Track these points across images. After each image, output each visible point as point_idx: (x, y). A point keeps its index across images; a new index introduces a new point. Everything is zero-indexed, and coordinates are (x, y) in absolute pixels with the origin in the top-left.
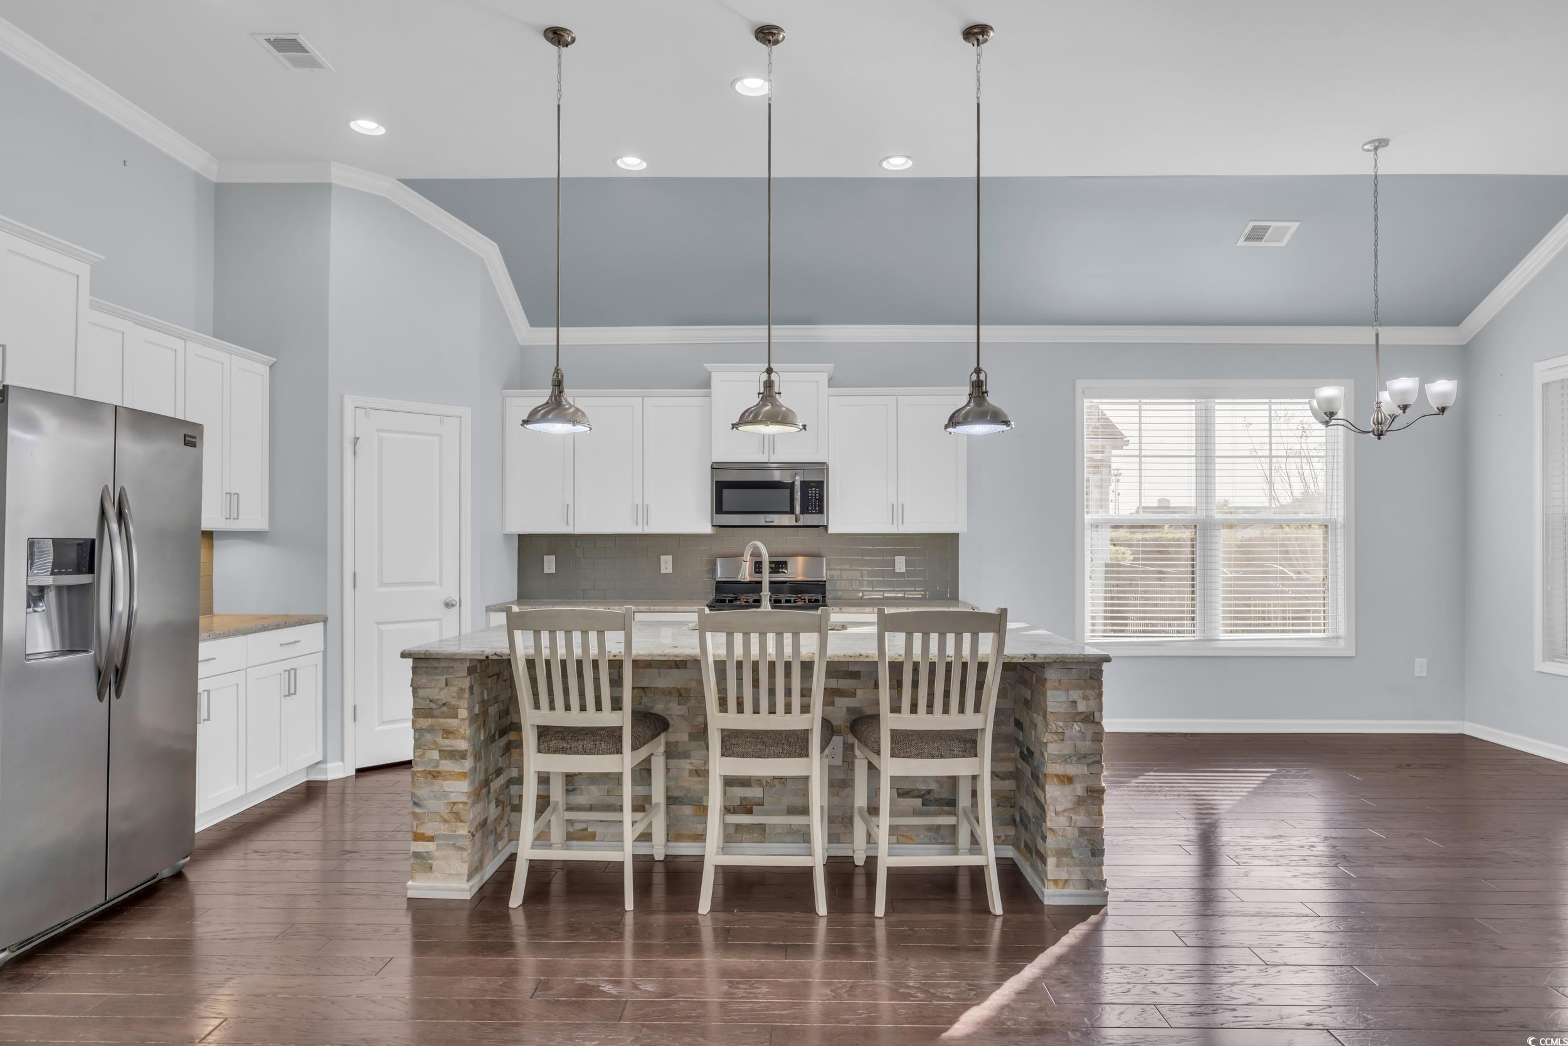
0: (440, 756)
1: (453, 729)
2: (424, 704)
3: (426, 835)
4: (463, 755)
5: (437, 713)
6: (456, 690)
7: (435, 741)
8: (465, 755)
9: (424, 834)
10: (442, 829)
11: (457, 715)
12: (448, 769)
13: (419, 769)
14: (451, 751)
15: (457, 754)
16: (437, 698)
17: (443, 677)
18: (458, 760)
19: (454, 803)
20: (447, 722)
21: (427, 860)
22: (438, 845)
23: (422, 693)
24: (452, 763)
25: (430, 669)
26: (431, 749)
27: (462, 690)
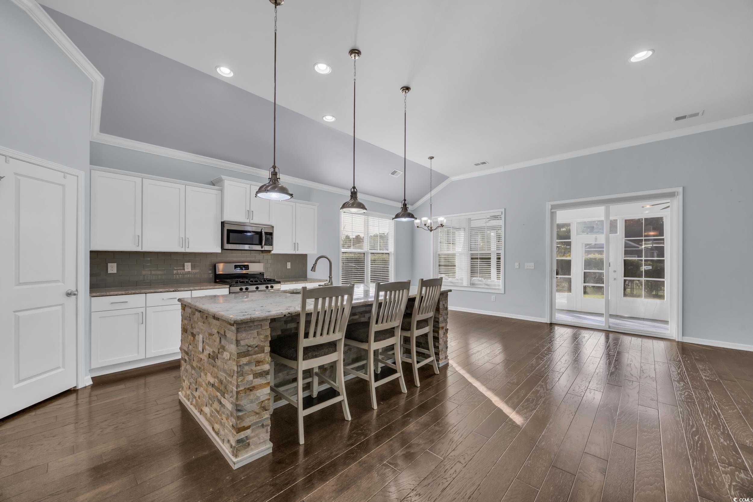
0: (253, 377)
1: (262, 359)
2: (243, 349)
3: (245, 427)
4: (267, 373)
5: (251, 353)
6: (263, 337)
7: (252, 370)
8: (269, 373)
9: (244, 426)
10: (255, 419)
11: (263, 351)
12: (259, 383)
13: (241, 389)
14: (260, 372)
15: (264, 373)
16: (252, 344)
17: (256, 331)
18: (264, 376)
19: (263, 402)
20: (258, 357)
21: (246, 441)
22: (252, 429)
23: (242, 343)
24: (261, 379)
25: (247, 328)
26: (249, 374)
27: (267, 336)
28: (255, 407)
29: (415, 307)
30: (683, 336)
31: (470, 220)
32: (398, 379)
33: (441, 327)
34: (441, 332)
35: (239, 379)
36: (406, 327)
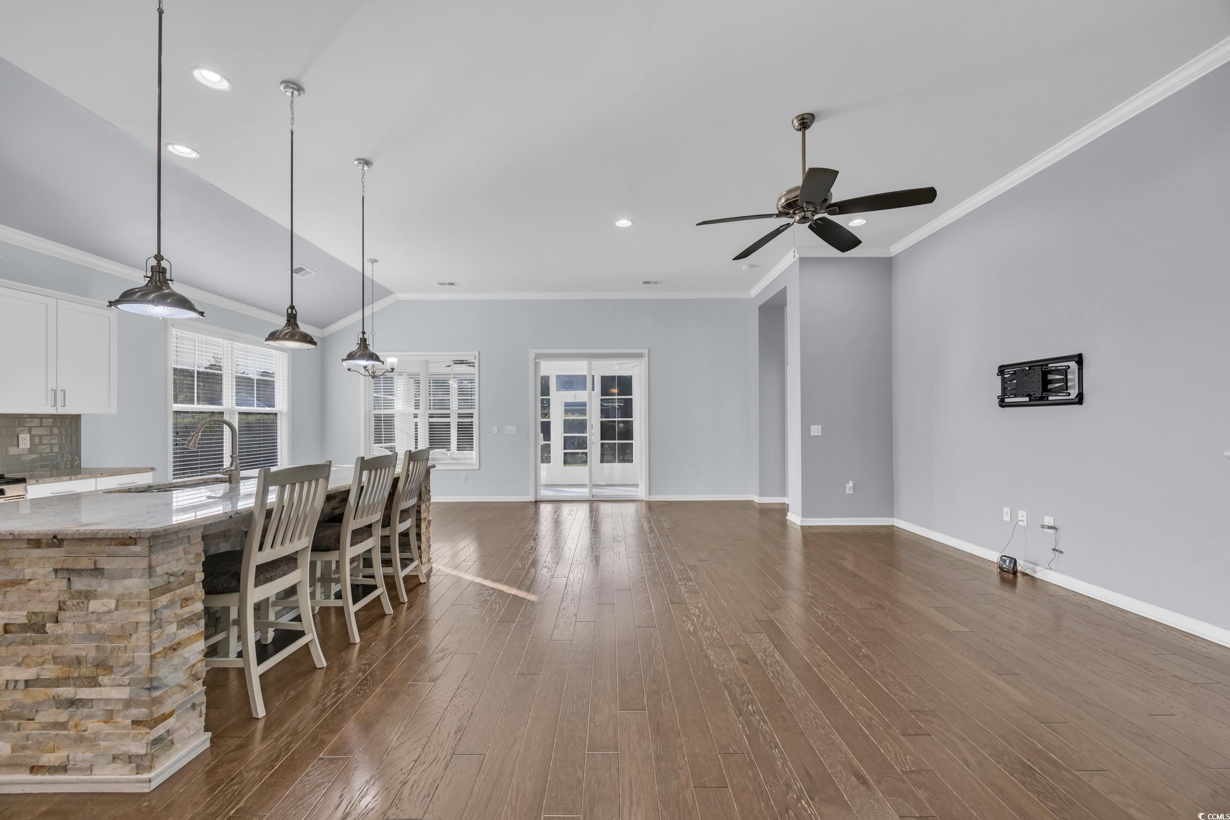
0: (178, 627)
1: (191, 595)
2: (159, 581)
4: (197, 617)
5: (174, 585)
6: (192, 557)
7: (175, 614)
8: (202, 615)
9: (164, 714)
10: (181, 698)
11: (192, 581)
12: (186, 636)
13: (158, 650)
14: (189, 617)
15: (194, 618)
16: (175, 570)
17: (181, 548)
18: (195, 623)
19: (193, 666)
20: (186, 591)
21: (167, 739)
22: (177, 716)
23: (159, 570)
24: (189, 629)
25: (165, 544)
26: (171, 623)
27: (198, 555)
28: (181, 677)
29: (399, 490)
30: (649, 495)
31: (427, 362)
32: (379, 597)
33: (424, 519)
34: (423, 525)
35: (154, 634)
36: (387, 522)
